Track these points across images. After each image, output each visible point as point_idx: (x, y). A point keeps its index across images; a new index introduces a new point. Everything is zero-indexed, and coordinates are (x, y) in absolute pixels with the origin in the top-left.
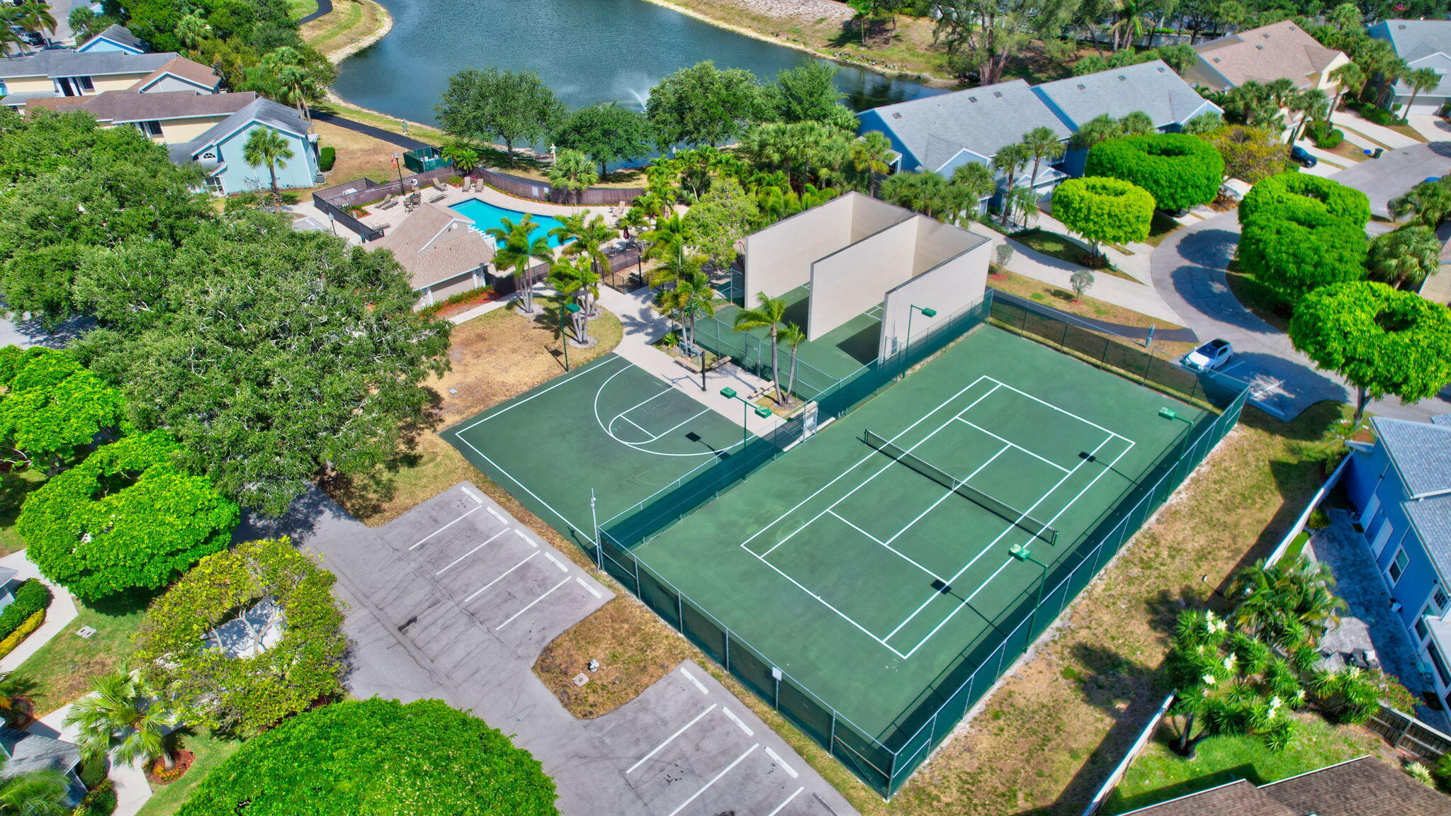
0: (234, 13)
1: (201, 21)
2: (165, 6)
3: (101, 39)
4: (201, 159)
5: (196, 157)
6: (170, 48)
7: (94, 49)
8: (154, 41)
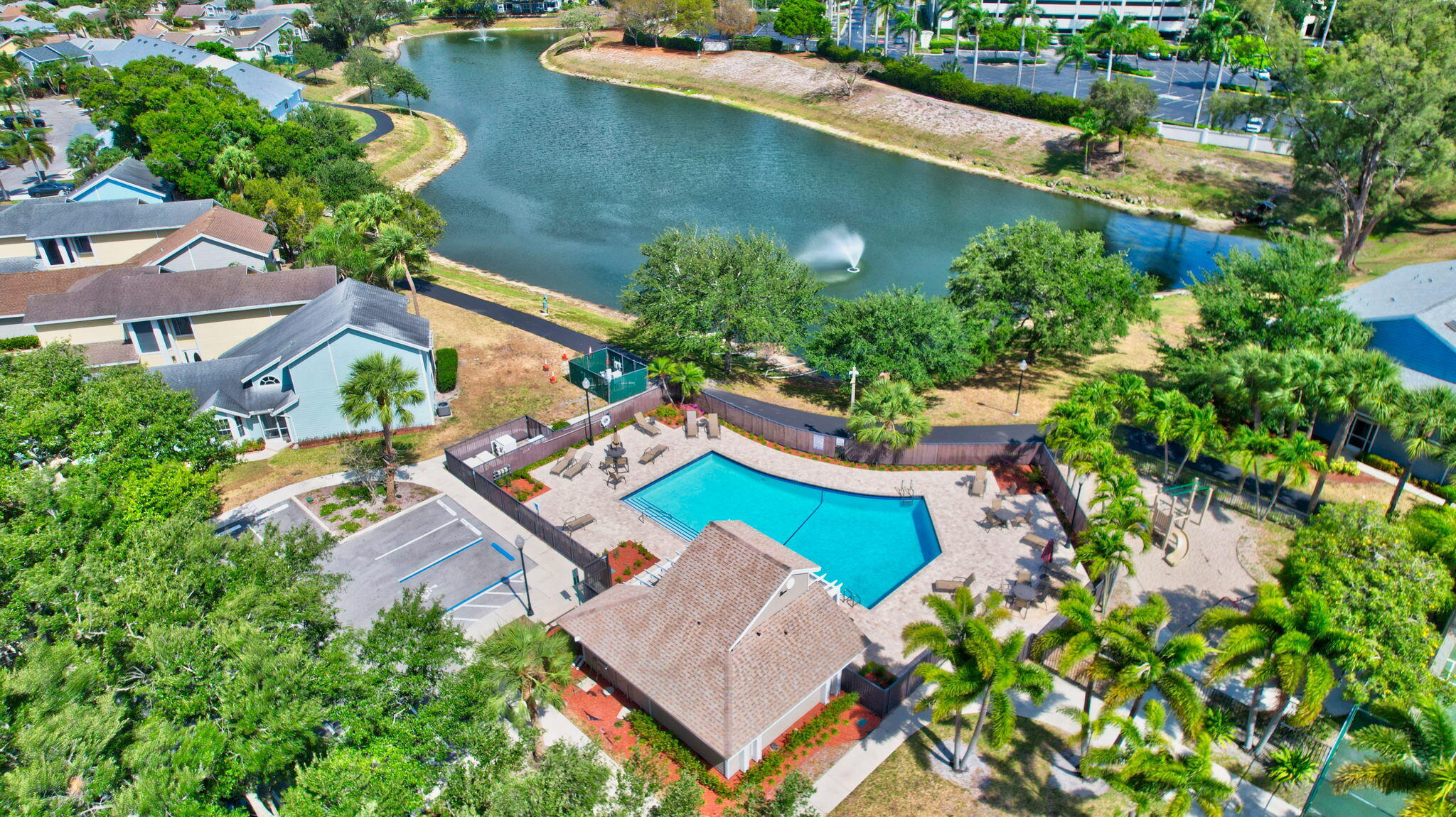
0: (290, 141)
1: (246, 154)
2: (198, 135)
3: (107, 180)
4: (257, 387)
5: (249, 384)
6: (203, 192)
7: (96, 196)
8: (181, 181)
